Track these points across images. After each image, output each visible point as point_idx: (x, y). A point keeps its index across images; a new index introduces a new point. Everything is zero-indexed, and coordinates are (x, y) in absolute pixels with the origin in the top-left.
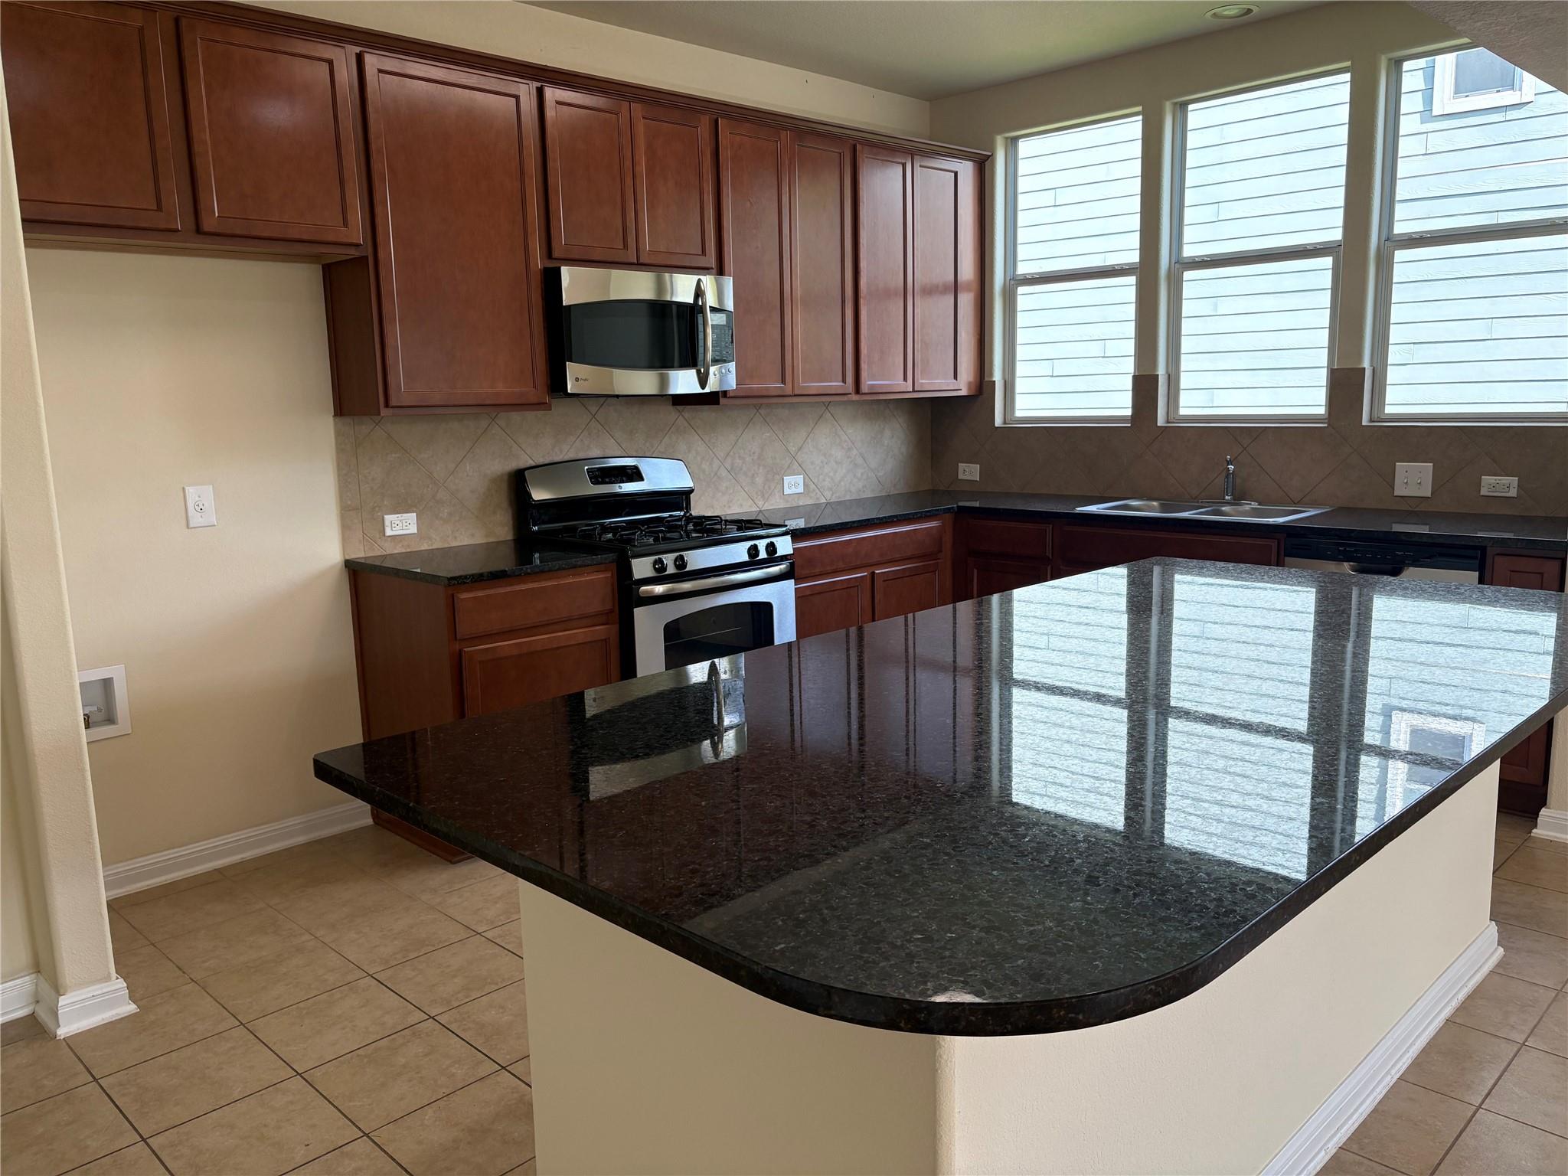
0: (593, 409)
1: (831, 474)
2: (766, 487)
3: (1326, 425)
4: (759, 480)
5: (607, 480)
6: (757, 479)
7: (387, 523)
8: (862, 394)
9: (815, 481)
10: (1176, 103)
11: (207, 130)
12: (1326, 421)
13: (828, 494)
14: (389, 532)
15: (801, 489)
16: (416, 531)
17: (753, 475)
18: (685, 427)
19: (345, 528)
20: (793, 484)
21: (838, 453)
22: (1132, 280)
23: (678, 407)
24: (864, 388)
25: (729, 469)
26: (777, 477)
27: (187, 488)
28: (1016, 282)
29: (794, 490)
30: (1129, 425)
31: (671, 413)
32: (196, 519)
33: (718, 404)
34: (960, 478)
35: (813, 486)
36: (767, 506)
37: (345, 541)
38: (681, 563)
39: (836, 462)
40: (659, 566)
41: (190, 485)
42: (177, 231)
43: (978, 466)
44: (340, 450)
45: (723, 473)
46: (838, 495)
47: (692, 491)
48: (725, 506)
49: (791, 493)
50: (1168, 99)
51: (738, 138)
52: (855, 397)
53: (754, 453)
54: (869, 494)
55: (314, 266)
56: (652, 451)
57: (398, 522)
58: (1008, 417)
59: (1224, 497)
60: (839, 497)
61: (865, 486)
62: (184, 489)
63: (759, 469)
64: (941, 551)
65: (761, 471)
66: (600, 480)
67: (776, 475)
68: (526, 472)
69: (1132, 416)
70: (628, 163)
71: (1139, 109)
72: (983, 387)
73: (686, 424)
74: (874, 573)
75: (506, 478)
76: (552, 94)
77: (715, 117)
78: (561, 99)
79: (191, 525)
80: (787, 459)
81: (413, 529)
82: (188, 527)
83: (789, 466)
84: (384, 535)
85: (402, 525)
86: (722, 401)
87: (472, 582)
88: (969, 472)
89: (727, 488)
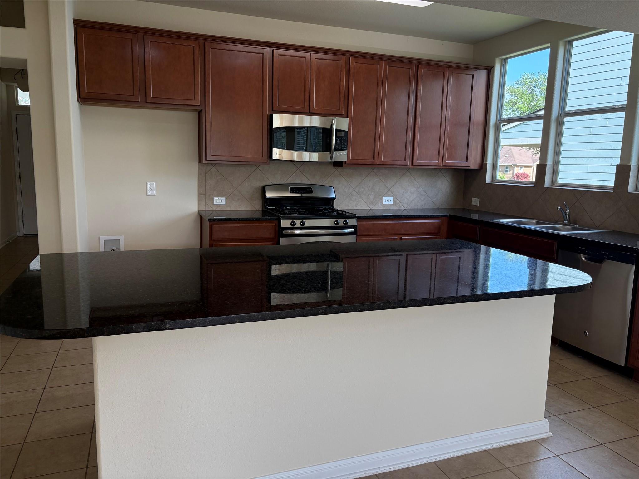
0: (299, 166)
1: (408, 197)
2: (375, 200)
3: (612, 191)
4: (371, 197)
5: (297, 192)
6: (370, 197)
7: (214, 200)
8: (414, 165)
9: (399, 200)
10: (566, 41)
11: (151, 70)
12: (613, 189)
13: (406, 206)
14: (215, 203)
15: (392, 202)
16: (225, 204)
17: (369, 195)
18: (338, 175)
19: (200, 200)
20: (388, 200)
21: (413, 190)
22: (542, 121)
23: (336, 167)
24: (415, 163)
25: (357, 192)
26: (381, 197)
27: (147, 183)
28: (501, 121)
29: (388, 203)
30: (534, 186)
31: (332, 169)
32: (149, 193)
33: (342, 166)
34: (472, 204)
35: (398, 202)
36: (374, 208)
37: (199, 204)
38: (302, 223)
39: (411, 193)
40: (293, 224)
41: (148, 182)
42: (139, 102)
43: (479, 199)
44: (200, 174)
45: (354, 193)
46: (410, 206)
47: (335, 199)
48: (354, 206)
49: (386, 203)
50: (561, 39)
51: (359, 65)
52: (412, 167)
53: (370, 186)
54: (427, 207)
55: (195, 113)
56: (323, 182)
57: (218, 200)
58: (494, 179)
59: (564, 221)
60: (411, 207)
61: (426, 204)
62: (146, 183)
63: (371, 193)
64: (439, 233)
65: (372, 194)
66: (294, 192)
67: (380, 197)
68: (266, 187)
69: (535, 182)
70: (308, 76)
71: (549, 45)
72: (483, 166)
73: (339, 174)
74: (401, 238)
75: (261, 188)
76: (277, 51)
77: (349, 57)
78: (281, 53)
79: (148, 195)
80: (386, 190)
81: (224, 203)
82: (147, 195)
83: (387, 193)
84: (213, 204)
85: (220, 201)
86: (344, 165)
87: (218, 221)
88: (476, 202)
89: (355, 199)
